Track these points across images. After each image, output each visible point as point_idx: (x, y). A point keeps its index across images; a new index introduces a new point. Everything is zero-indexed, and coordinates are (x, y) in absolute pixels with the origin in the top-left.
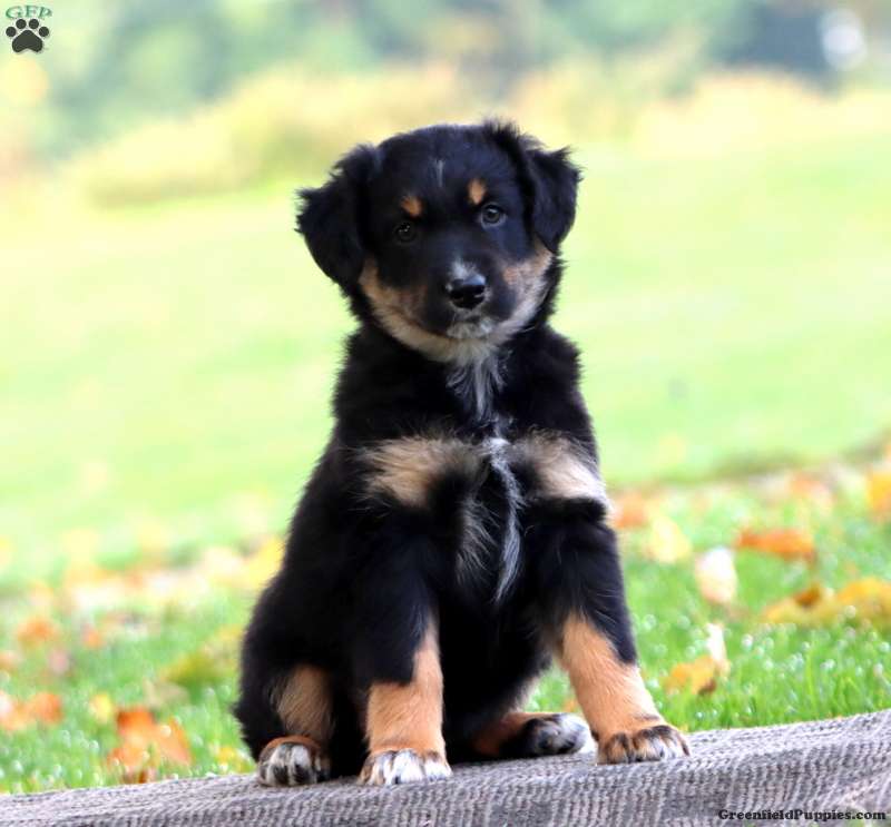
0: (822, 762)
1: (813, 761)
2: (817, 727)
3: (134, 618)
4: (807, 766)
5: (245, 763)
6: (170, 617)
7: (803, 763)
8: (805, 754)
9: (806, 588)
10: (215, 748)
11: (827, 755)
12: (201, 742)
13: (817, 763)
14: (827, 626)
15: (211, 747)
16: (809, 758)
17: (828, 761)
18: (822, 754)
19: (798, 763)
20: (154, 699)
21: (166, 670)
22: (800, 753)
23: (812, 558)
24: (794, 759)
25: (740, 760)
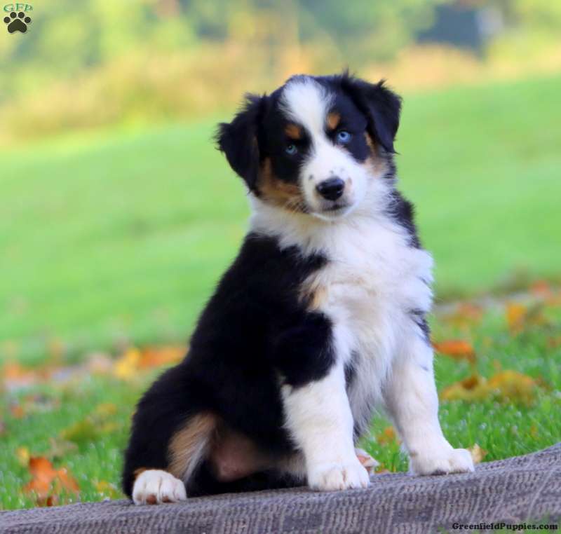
0: (493, 487)
1: (487, 487)
2: (489, 466)
3: (43, 399)
4: (483, 490)
5: (114, 492)
6: (67, 398)
7: (481, 488)
8: (483, 481)
9: (468, 377)
10: (95, 482)
11: (496, 483)
12: (86, 478)
13: (490, 488)
14: (482, 401)
15: (93, 482)
16: (485, 484)
17: (496, 487)
18: (493, 481)
19: (478, 488)
20: (56, 450)
21: (63, 432)
22: (479, 481)
23: (472, 357)
24: (476, 485)
25: (441, 486)
